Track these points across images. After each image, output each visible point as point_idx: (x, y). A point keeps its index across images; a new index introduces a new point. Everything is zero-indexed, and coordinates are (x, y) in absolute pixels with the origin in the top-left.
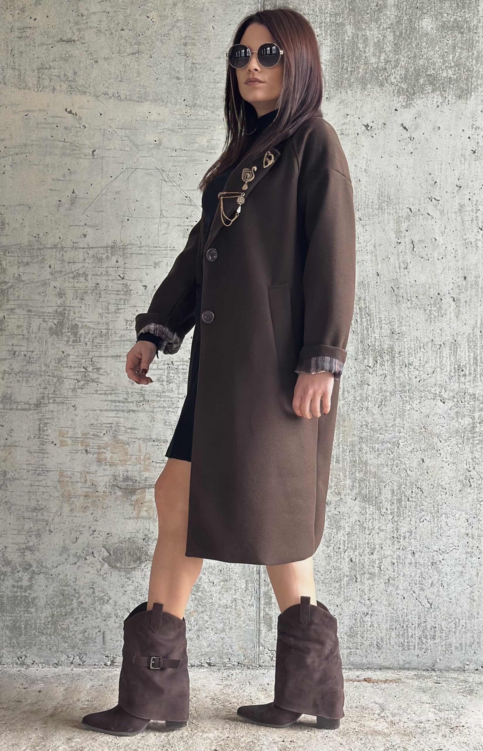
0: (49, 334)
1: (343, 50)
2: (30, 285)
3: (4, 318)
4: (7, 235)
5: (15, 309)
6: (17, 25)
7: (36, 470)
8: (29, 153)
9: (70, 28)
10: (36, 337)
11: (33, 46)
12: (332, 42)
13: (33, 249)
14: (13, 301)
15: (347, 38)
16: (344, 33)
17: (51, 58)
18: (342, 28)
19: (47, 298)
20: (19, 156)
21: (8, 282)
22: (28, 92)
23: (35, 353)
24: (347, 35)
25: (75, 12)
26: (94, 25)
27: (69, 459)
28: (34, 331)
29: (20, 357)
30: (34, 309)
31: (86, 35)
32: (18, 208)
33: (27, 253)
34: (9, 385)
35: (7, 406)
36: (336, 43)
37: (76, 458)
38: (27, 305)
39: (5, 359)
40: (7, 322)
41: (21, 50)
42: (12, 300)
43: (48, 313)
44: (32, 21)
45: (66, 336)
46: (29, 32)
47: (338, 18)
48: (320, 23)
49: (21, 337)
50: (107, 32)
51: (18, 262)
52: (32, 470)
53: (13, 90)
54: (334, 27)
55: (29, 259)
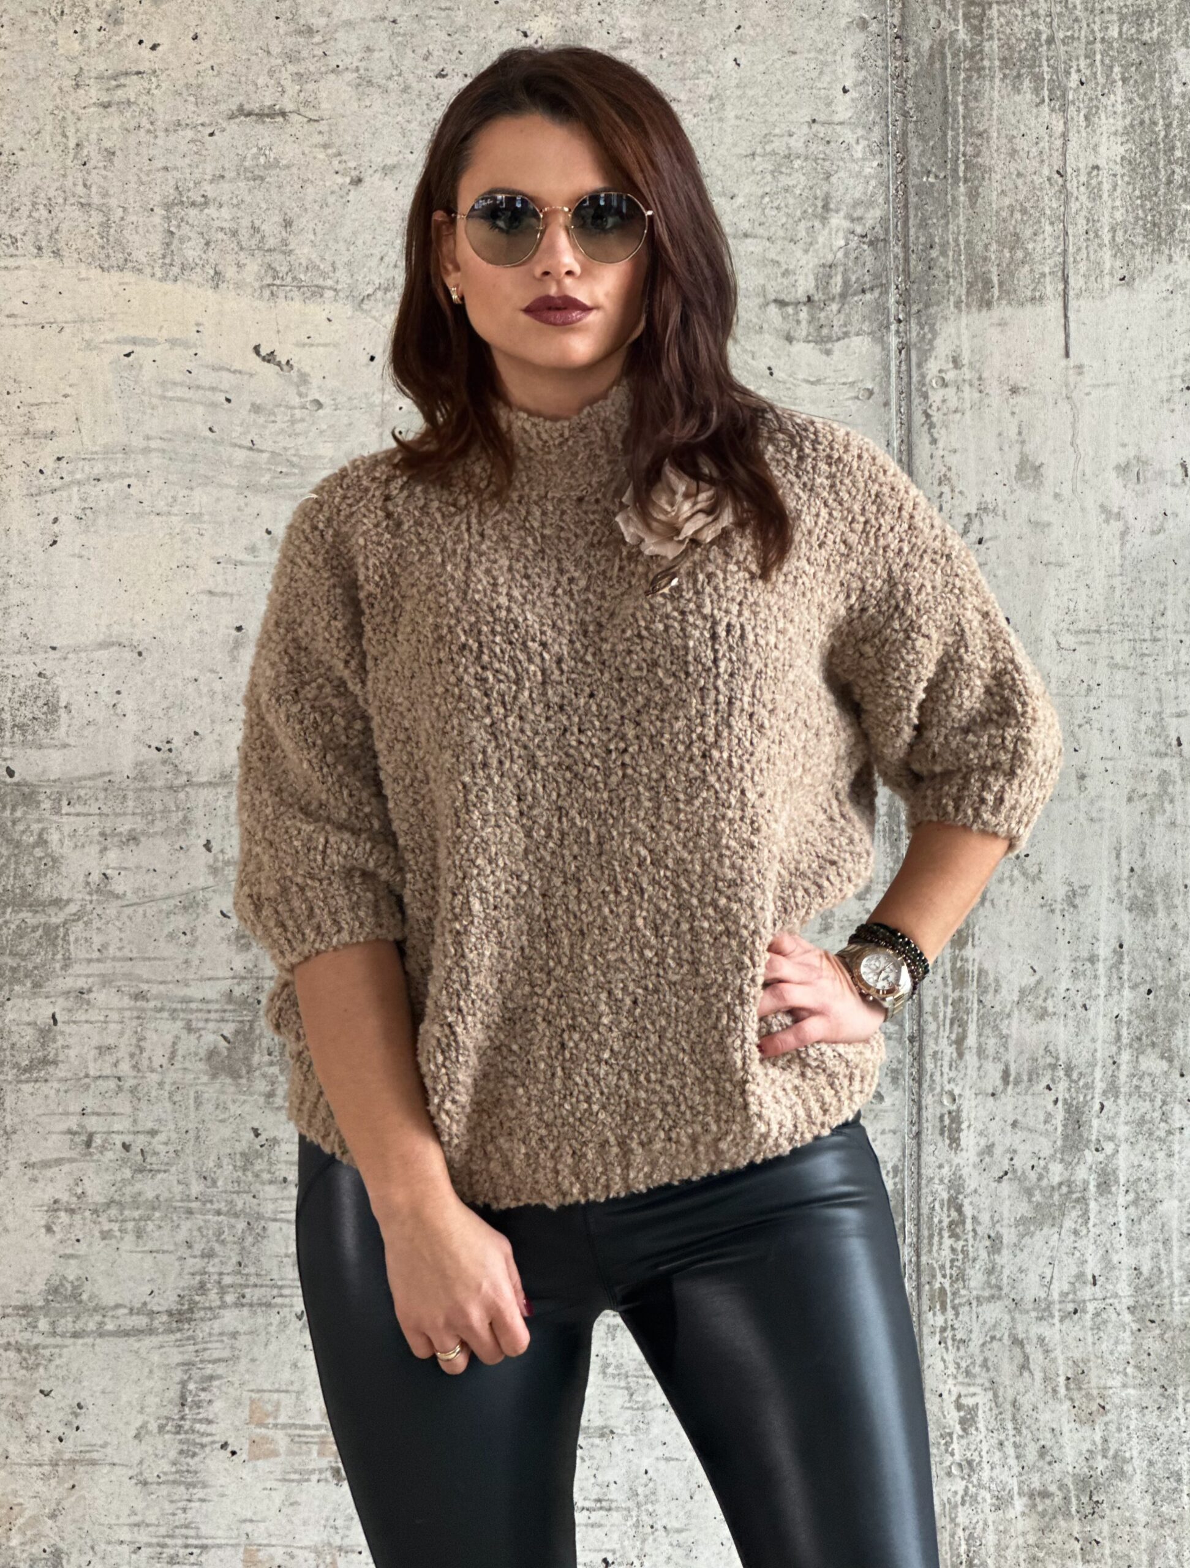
0: (206, 1073)
1: (1168, 126)
2: (141, 910)
3: (55, 1022)
4: (65, 746)
5: (90, 991)
6: (100, 64)
7: (163, 1546)
8: (137, 476)
9: (271, 73)
10: (161, 1084)
11: (149, 131)
12: (1131, 101)
13: (152, 789)
14: (84, 964)
15: (1178, 89)
16: (1168, 72)
17: (209, 169)
18: (1160, 56)
19: (199, 951)
20: (105, 485)
21: (69, 901)
22: (133, 280)
23: (161, 1137)
24: (1179, 80)
25: (287, 22)
26: (348, 60)
27: (278, 1503)
28: (156, 1065)
29: (110, 1155)
30: (155, 989)
31: (324, 94)
32: (103, 655)
33: (131, 803)
34: (69, 1251)
35: (66, 1324)
36: (1142, 103)
37: (302, 1498)
38: (128, 976)
39: (59, 1162)
40: (62, 1033)
41: (107, 144)
42: (79, 961)
43: (203, 1000)
44: (144, 50)
45: (264, 1076)
46: (133, 88)
47: (1147, 25)
48: (1088, 43)
49: (112, 1084)
50: (391, 85)
51: (103, 834)
52: (149, 1545)
53: (83, 275)
54: (1134, 55)
55: (139, 824)
